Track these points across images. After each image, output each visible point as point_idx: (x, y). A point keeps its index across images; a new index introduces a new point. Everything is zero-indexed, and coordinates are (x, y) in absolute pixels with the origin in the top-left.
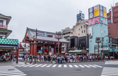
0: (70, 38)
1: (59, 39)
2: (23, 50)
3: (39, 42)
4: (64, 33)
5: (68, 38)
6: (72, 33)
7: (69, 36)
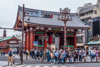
0: (92, 21)
1: (65, 21)
2: (16, 42)
3: (38, 28)
4: (83, 12)
5: (89, 20)
6: (96, 11)
7: (90, 18)
